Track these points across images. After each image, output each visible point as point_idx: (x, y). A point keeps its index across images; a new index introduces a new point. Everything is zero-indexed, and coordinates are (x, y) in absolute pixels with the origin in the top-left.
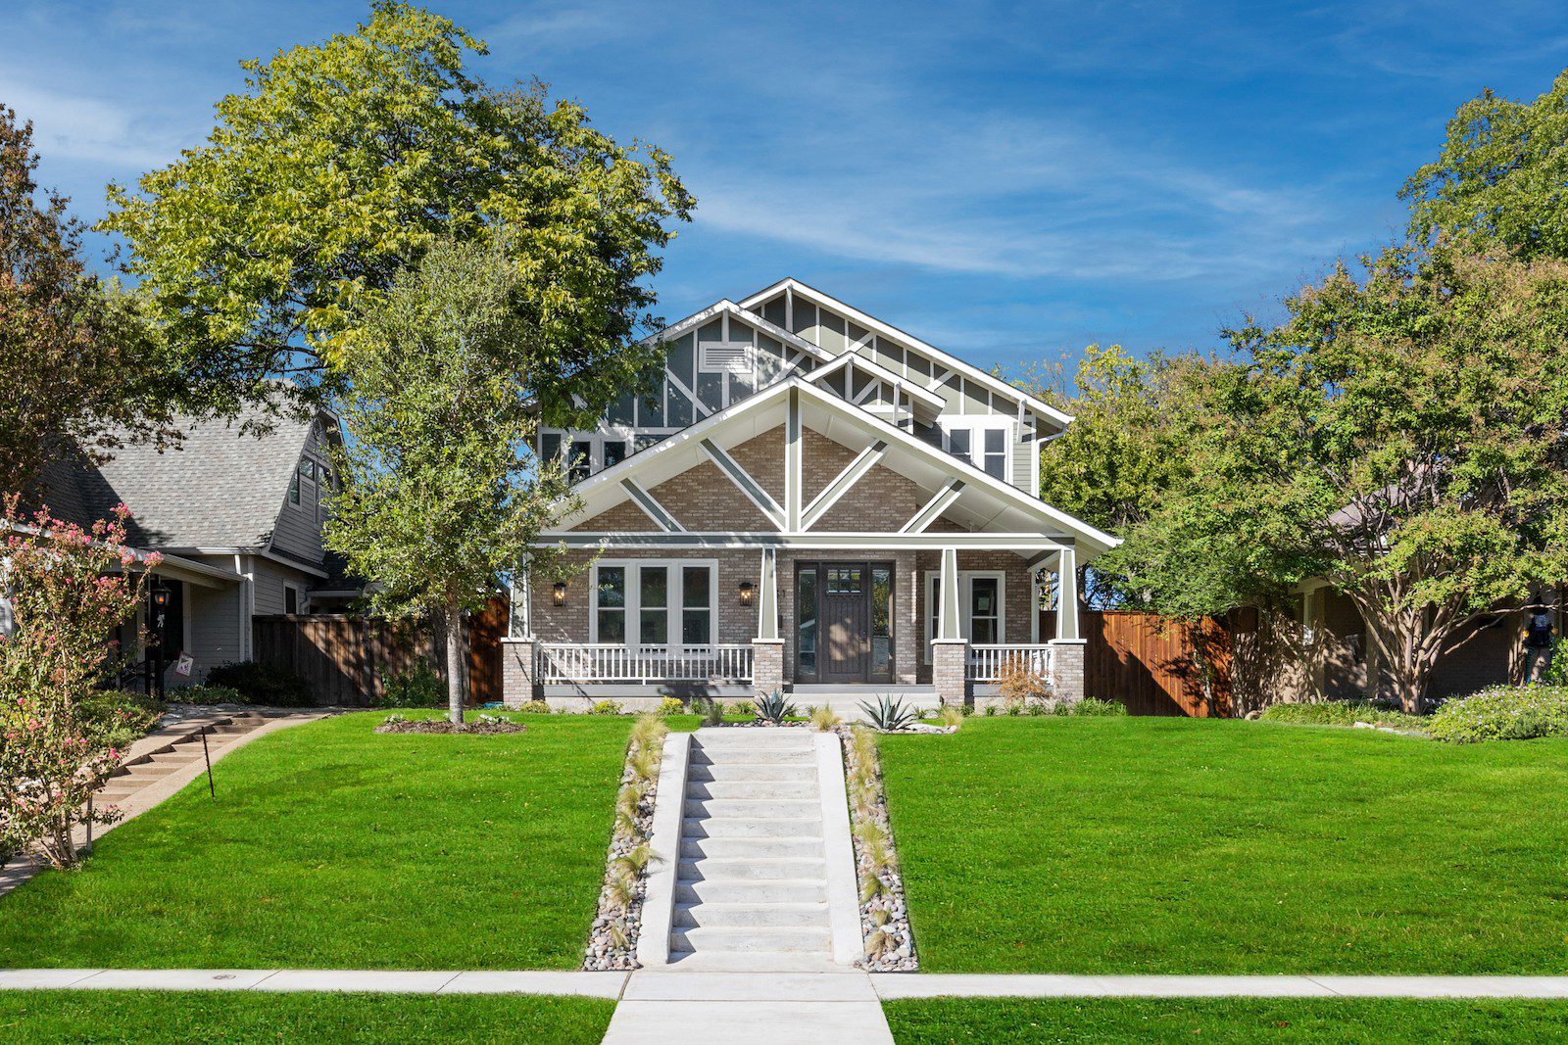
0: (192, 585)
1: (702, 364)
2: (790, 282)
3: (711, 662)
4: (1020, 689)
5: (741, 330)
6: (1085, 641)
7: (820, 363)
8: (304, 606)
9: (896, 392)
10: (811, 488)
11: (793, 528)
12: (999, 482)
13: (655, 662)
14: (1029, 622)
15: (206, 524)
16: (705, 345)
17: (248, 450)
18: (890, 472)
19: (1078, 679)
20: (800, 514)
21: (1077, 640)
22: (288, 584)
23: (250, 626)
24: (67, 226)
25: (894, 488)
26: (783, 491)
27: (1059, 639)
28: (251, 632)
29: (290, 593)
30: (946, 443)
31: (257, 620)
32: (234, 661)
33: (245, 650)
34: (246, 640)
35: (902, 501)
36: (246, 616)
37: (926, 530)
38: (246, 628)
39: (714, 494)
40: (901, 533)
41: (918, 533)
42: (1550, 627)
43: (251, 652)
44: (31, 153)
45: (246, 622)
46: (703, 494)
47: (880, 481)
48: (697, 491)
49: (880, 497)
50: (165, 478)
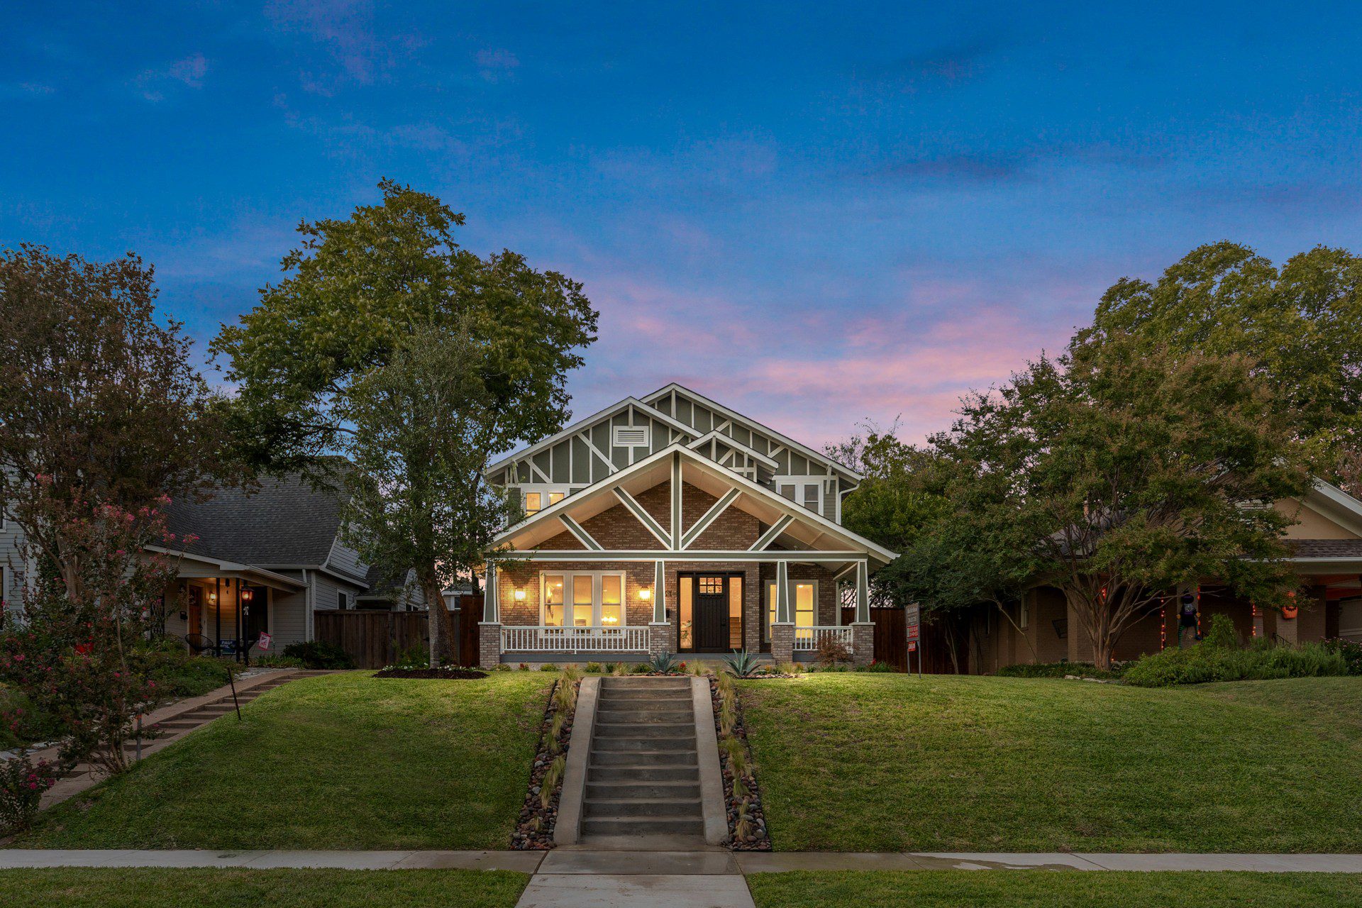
0: (274, 589)
1: (615, 441)
2: (673, 386)
3: (621, 640)
4: (831, 655)
5: (641, 417)
6: (874, 623)
7: (694, 439)
8: (352, 605)
9: (746, 457)
10: (688, 520)
11: (676, 548)
12: (814, 514)
13: (583, 640)
14: (835, 614)
15: (284, 549)
16: (617, 428)
17: (314, 502)
18: (742, 511)
19: (869, 649)
20: (681, 538)
21: (869, 623)
22: (339, 591)
23: (313, 617)
24: (181, 341)
25: (744, 523)
26: (670, 524)
27: (857, 622)
28: (313, 621)
29: (342, 597)
30: (779, 489)
31: (317, 613)
32: (301, 641)
33: (309, 635)
34: (310, 627)
35: (749, 532)
36: (310, 610)
37: (767, 549)
38: (311, 619)
39: (623, 527)
40: (749, 551)
41: (761, 551)
42: (1194, 612)
43: (313, 635)
44: (152, 287)
45: (310, 614)
46: (616, 527)
47: (734, 518)
48: (611, 525)
49: (735, 528)
50: (258, 520)
